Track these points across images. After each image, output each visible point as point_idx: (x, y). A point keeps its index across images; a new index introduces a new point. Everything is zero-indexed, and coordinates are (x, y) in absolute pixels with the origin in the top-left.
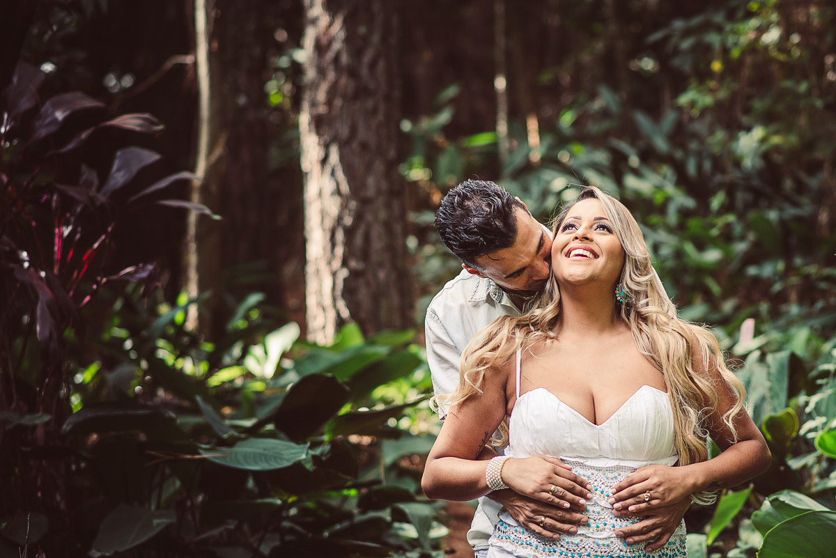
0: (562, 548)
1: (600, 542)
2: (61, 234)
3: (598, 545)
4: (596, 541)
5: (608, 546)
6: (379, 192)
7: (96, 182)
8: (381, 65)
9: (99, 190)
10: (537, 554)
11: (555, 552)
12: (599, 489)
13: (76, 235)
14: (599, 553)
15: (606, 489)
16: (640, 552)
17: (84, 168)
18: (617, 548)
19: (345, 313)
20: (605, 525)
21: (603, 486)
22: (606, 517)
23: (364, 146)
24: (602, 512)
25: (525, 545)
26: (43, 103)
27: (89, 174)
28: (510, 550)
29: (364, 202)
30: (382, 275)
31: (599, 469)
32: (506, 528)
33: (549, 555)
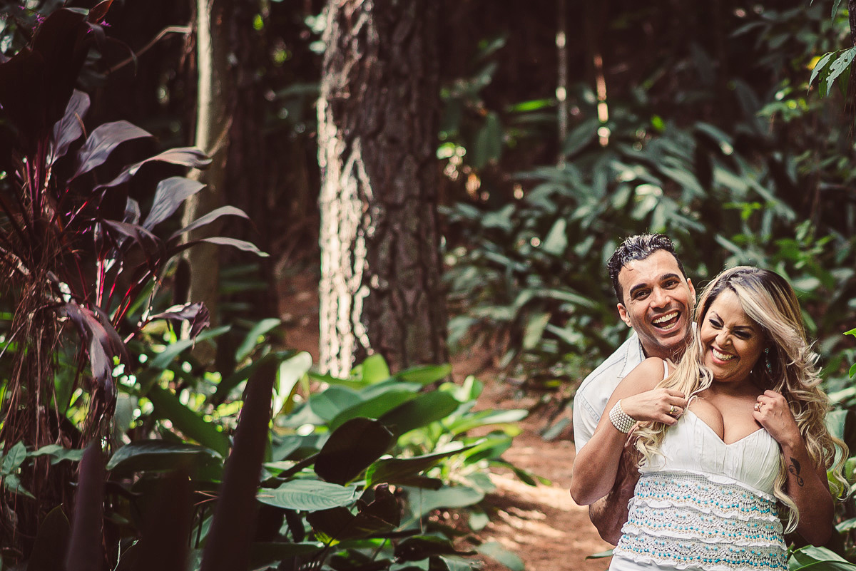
0: (676, 552)
1: (710, 547)
2: (103, 269)
3: (708, 550)
4: (706, 546)
5: (716, 550)
6: (409, 197)
7: (138, 214)
8: (416, 43)
9: (141, 222)
10: (654, 559)
11: (669, 556)
12: (715, 502)
13: (118, 270)
14: (708, 557)
15: (721, 502)
16: (744, 558)
17: (129, 200)
18: (723, 553)
19: (365, 341)
20: (717, 532)
21: (718, 499)
22: (718, 525)
23: (393, 141)
24: (714, 521)
25: (643, 553)
26: (89, 134)
27: (132, 206)
28: (631, 558)
29: (391, 208)
30: (410, 296)
31: (716, 485)
32: (628, 539)
33: (664, 559)
